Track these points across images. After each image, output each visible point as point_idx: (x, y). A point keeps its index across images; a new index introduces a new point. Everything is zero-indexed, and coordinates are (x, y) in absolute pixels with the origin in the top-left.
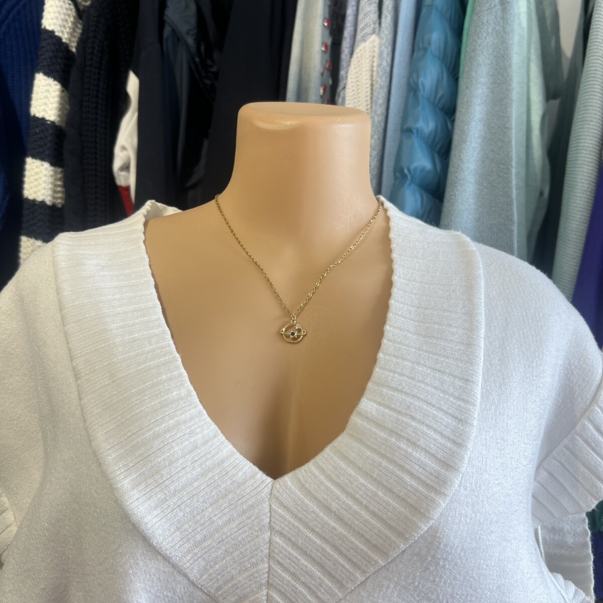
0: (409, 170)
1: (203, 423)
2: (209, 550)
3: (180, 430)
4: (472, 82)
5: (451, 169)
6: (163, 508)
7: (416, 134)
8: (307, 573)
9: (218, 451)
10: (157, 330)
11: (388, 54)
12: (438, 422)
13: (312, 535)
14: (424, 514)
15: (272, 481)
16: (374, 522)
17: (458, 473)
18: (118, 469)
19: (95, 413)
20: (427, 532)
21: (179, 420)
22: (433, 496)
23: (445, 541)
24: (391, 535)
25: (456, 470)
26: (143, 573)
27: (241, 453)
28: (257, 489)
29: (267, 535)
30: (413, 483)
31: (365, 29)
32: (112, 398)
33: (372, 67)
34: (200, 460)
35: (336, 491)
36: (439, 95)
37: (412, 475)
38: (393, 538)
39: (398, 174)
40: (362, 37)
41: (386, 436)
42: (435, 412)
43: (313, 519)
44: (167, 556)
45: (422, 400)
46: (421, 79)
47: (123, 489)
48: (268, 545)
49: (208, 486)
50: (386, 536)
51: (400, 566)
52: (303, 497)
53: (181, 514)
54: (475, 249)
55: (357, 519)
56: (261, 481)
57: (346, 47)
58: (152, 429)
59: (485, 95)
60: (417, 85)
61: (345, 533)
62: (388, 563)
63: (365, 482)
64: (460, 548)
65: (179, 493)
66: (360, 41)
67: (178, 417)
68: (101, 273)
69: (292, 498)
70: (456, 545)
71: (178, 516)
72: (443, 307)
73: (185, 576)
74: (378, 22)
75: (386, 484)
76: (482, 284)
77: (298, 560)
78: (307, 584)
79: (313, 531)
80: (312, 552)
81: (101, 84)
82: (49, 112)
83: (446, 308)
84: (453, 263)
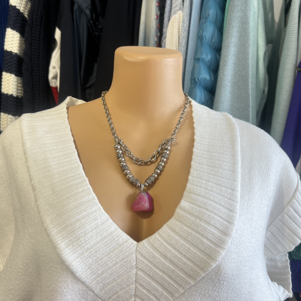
0: (198, 79)
1: (101, 213)
2: (105, 279)
3: (89, 217)
4: (230, 35)
5: (219, 79)
6: (82, 257)
7: (201, 61)
8: (155, 290)
9: (109, 228)
10: (75, 165)
11: (187, 20)
12: (220, 211)
13: (157, 270)
14: (214, 259)
15: (137, 243)
16: (189, 263)
17: (230, 237)
18: (58, 238)
19: (45, 209)
20: (215, 267)
21: (89, 212)
22: (218, 249)
23: (224, 272)
24: (197, 269)
25: (229, 236)
26: (71, 291)
27: (121, 229)
28: (129, 247)
29: (134, 271)
30: (208, 243)
31: (175, 7)
32: (53, 201)
33: (179, 27)
34: (100, 233)
35: (169, 248)
36: (213, 42)
37: (207, 239)
38: (198, 271)
39: (193, 82)
40: (174, 12)
41: (194, 219)
42: (218, 206)
43: (158, 262)
44: (84, 282)
45: (212, 200)
46: (204, 33)
47: (61, 248)
48: (135, 276)
49: (105, 246)
50: (195, 270)
51: (202, 284)
52: (153, 251)
53: (91, 261)
54: (235, 121)
55: (180, 262)
56: (131, 243)
57: (166, 17)
58: (75, 217)
60: (202, 36)
61: (174, 269)
62: (196, 283)
63: (184, 243)
64: (231, 274)
65: (90, 250)
66: (174, 14)
67: (88, 211)
68: (46, 136)
69: (147, 252)
70: (229, 273)
71: (89, 261)
73: (93, 291)
74: (182, 4)
75: (194, 243)
76: (239, 140)
77: (150, 283)
78: (155, 295)
79: (158, 268)
80: (157, 278)
81: (41, 34)
82: (14, 48)
83: (222, 152)
84: (224, 129)
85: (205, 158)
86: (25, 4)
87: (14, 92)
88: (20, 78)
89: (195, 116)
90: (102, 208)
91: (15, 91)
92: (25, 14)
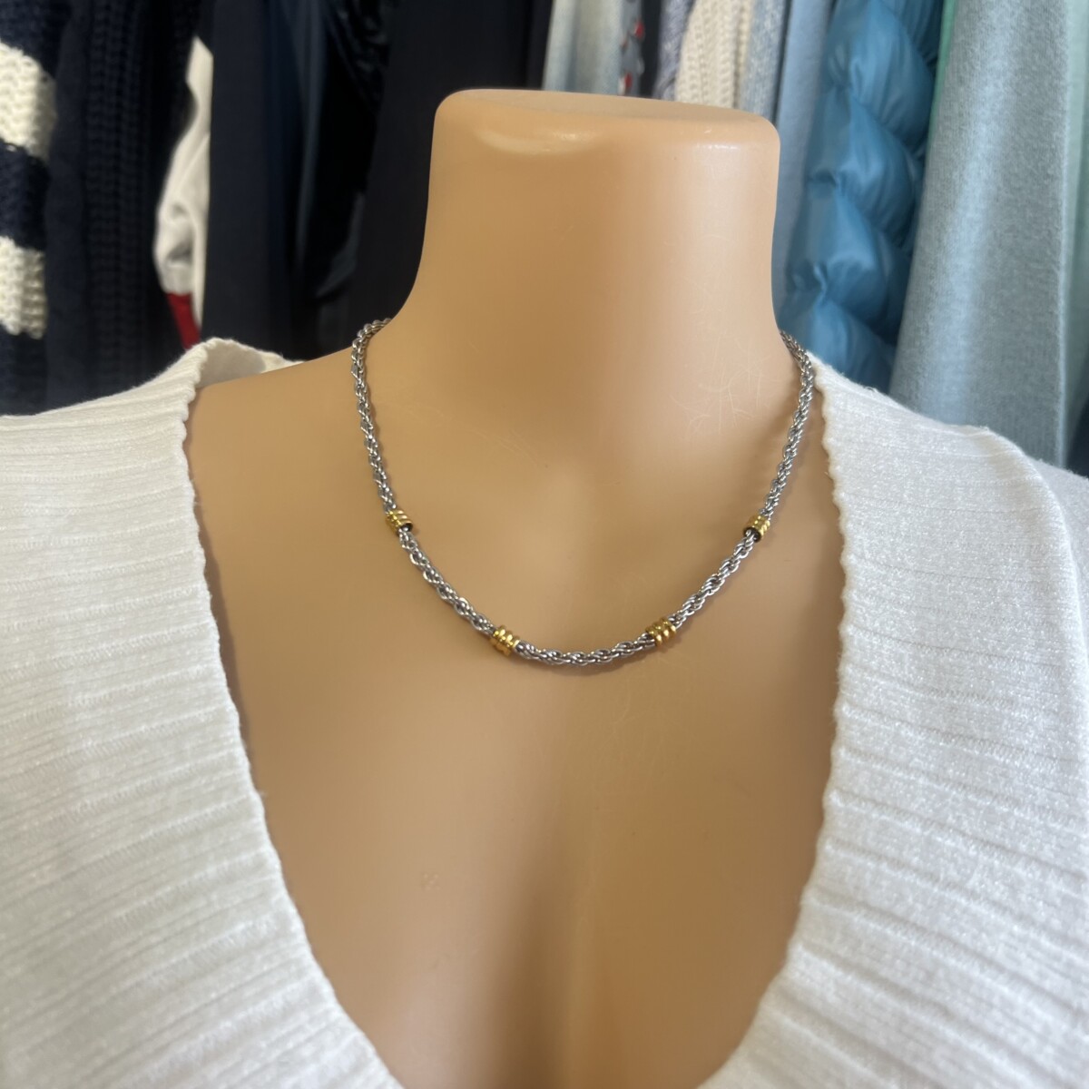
0: (824, 269)
4: (973, 68)
5: (917, 268)
7: (840, 189)
36: (893, 99)
39: (797, 279)
46: (856, 61)
54: (1039, 477)
59: (1001, 98)
60: (845, 73)
72: (986, 644)
81: (129, 64)
82: (13, 125)
84: (993, 516)
85: (909, 684)
87: (8, 315)
88: (37, 256)
89: (839, 444)
91: (14, 311)
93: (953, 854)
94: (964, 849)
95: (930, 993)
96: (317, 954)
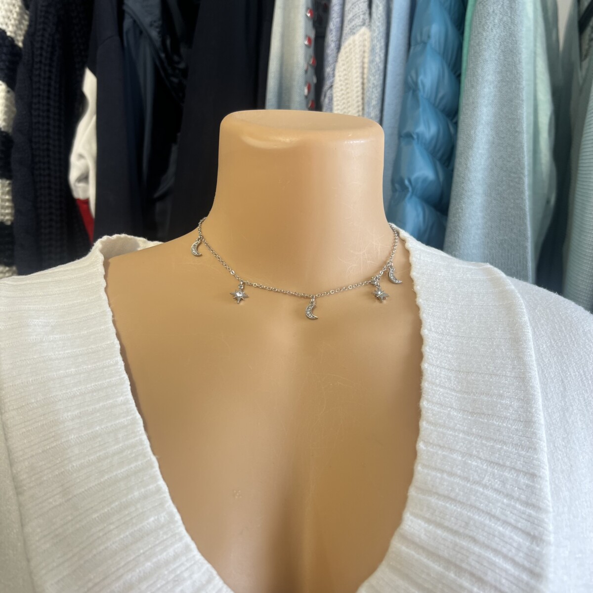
0: (410, 181)
1: (193, 562)
3: (161, 577)
4: (478, 80)
5: (456, 179)
7: (416, 140)
10: (125, 419)
11: (381, 48)
12: (507, 543)
19: (43, 550)
31: (353, 20)
33: (363, 63)
36: (440, 95)
39: (397, 186)
40: (350, 29)
42: (501, 529)
45: (483, 511)
46: (421, 77)
57: (332, 41)
58: (121, 576)
59: (492, 94)
60: (416, 84)
66: (349, 34)
68: (51, 337)
72: (489, 369)
74: (368, 12)
76: (530, 335)
81: (53, 83)
83: (493, 371)
84: (491, 308)
86: (18, 18)
88: (7, 182)
90: (193, 546)
92: (18, 41)
93: (476, 468)
94: (481, 466)
95: (467, 532)
96: (188, 530)
